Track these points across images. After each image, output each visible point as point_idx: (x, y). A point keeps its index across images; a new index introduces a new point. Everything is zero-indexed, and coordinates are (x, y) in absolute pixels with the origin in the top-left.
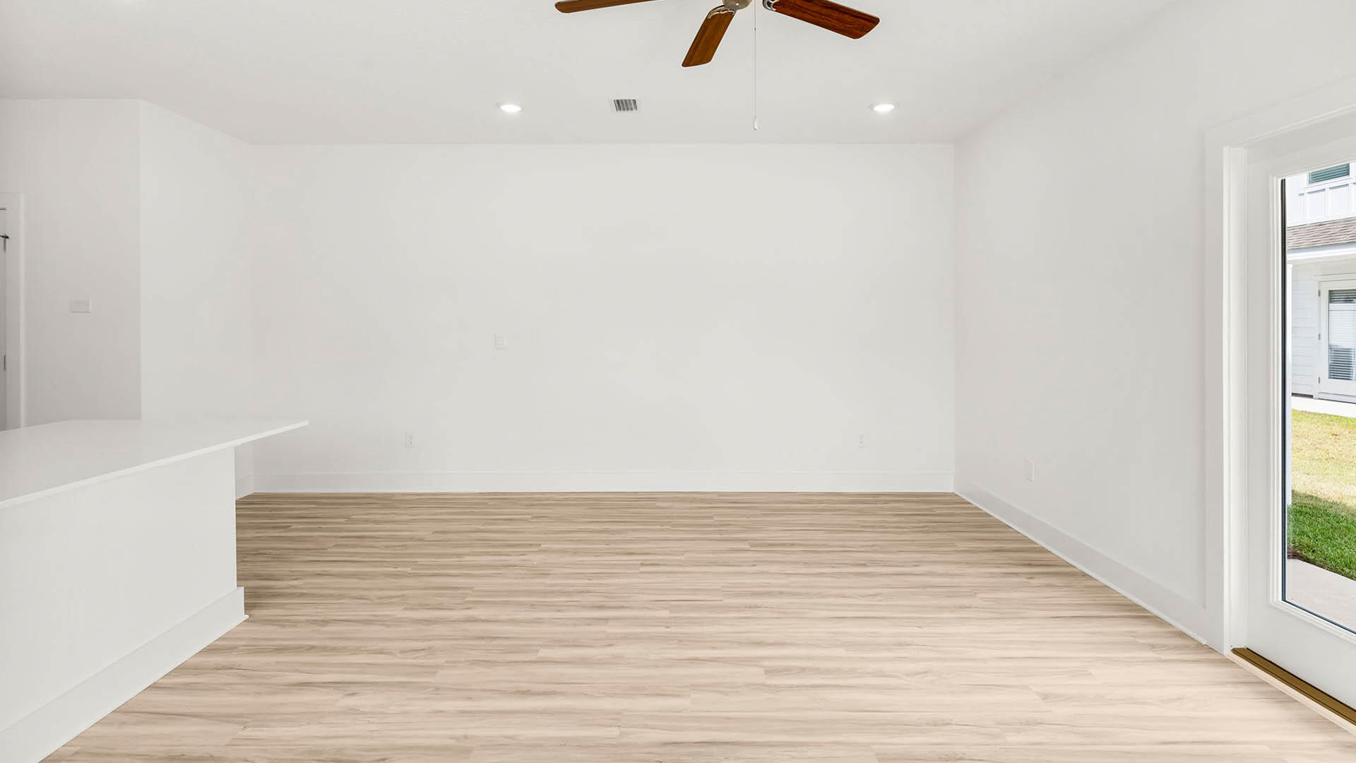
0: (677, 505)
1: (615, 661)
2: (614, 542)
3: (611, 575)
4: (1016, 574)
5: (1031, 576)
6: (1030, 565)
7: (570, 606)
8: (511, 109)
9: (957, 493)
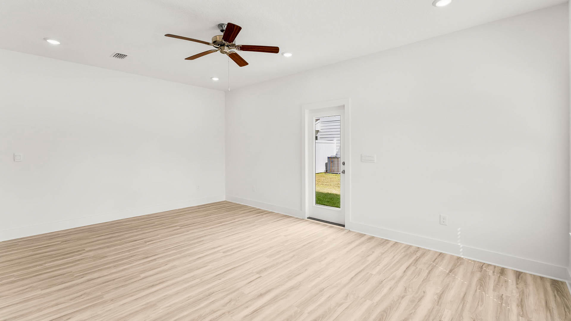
0: (133, 222)
1: (174, 267)
2: (122, 239)
3: (138, 248)
4: (259, 215)
5: (262, 215)
6: (260, 213)
7: (134, 261)
8: (53, 42)
9: (226, 200)
